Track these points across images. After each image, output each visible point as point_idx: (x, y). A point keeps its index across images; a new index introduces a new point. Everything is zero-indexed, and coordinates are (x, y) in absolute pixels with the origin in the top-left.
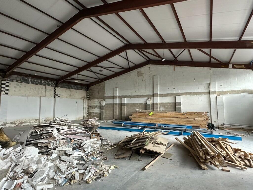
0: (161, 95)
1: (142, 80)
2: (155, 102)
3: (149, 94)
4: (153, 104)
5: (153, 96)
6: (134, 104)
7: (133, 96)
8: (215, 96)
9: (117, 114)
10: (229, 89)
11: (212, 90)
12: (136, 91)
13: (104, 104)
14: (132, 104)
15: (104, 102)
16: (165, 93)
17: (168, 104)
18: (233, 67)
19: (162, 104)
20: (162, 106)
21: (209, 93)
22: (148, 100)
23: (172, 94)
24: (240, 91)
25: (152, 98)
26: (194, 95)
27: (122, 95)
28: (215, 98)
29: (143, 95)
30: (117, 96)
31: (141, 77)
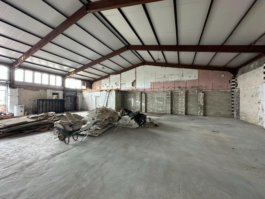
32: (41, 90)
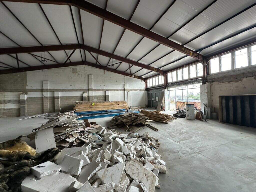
0: (95, 90)
1: (78, 77)
2: (90, 95)
3: (85, 89)
4: (89, 97)
5: (89, 90)
6: (69, 97)
7: (68, 90)
8: (127, 91)
9: (48, 108)
10: (132, 88)
11: (126, 88)
12: (71, 86)
13: (26, 98)
14: (66, 97)
15: (26, 95)
16: (98, 88)
17: (100, 97)
18: (134, 77)
19: (96, 97)
20: (95, 98)
21: (124, 90)
22: (84, 93)
23: (103, 89)
24: (136, 89)
25: (87, 92)
26: (116, 91)
27: (54, 88)
28: (127, 93)
29: (78, 90)
30: (48, 89)
31: (77, 74)
32: (244, 80)
